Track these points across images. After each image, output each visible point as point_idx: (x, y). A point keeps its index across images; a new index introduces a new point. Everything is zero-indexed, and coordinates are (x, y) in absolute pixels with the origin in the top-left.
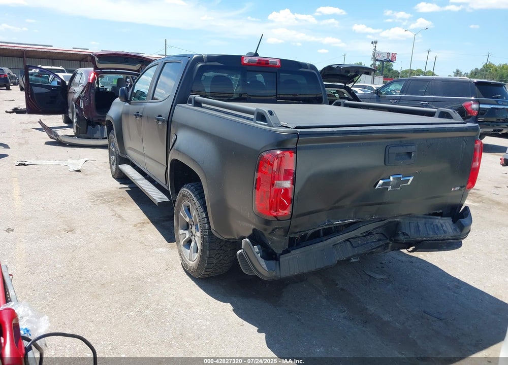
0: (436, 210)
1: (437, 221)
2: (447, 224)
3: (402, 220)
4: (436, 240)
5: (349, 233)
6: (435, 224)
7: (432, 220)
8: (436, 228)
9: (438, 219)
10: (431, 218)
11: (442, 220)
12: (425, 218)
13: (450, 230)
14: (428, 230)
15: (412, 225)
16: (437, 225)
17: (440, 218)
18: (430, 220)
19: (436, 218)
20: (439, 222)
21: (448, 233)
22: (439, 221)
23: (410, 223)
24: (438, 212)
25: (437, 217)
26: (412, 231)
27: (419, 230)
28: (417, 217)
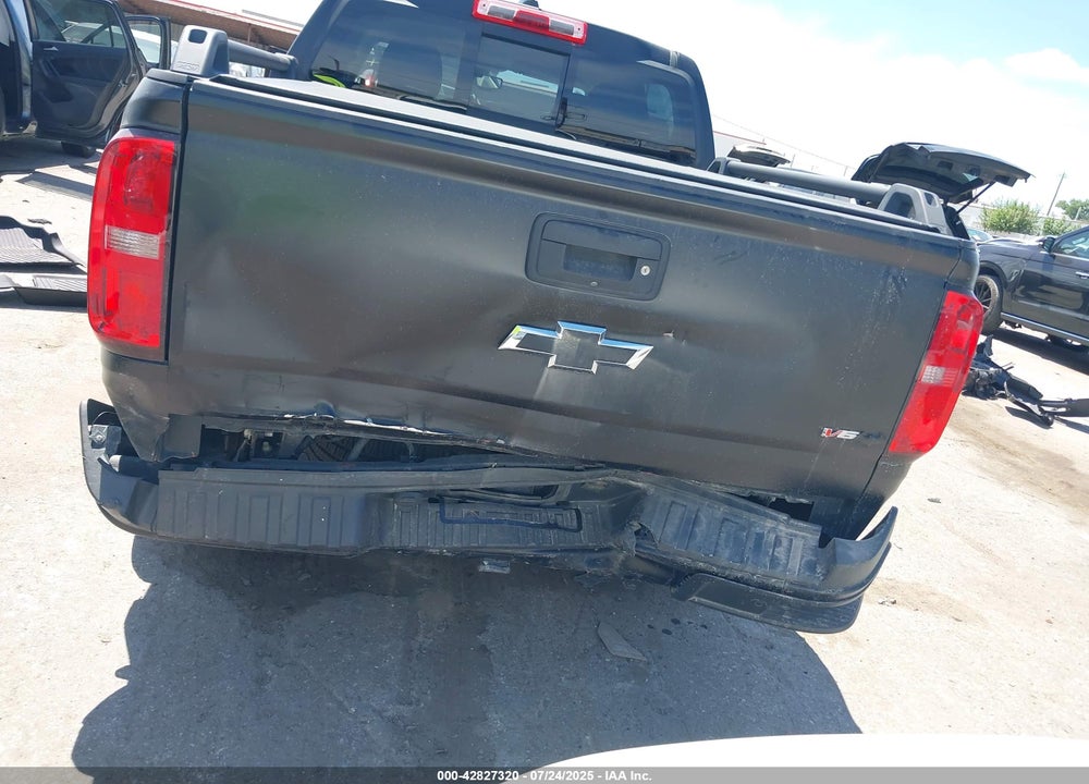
0: (787, 492)
1: (769, 524)
2: (798, 543)
3: (652, 490)
4: (737, 580)
6: (758, 530)
7: (753, 518)
8: (751, 544)
9: (775, 519)
10: (750, 510)
11: (788, 525)
12: (730, 503)
13: (796, 563)
14: (722, 542)
15: (677, 512)
16: (760, 537)
17: (784, 517)
18: (746, 514)
19: (767, 516)
20: (774, 530)
21: (780, 568)
22: (778, 527)
23: (673, 502)
24: (789, 499)
25: (774, 513)
26: (670, 530)
27: (692, 535)
28: (705, 494)
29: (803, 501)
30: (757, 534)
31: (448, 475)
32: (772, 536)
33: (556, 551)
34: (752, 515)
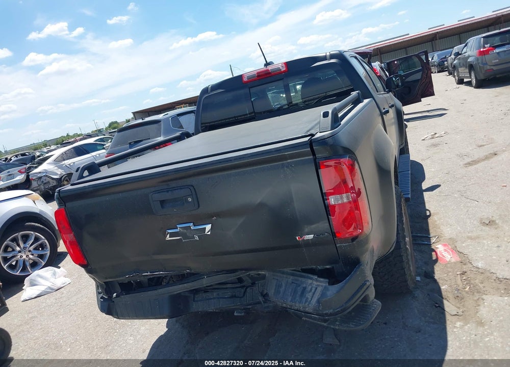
1: (310, 281)
2: (319, 289)
3: (267, 275)
5: (185, 285)
6: (304, 285)
8: (300, 293)
9: (312, 279)
11: (317, 281)
12: (293, 275)
16: (305, 288)
18: (300, 279)
20: (311, 284)
21: (309, 303)
22: (313, 282)
23: (273, 278)
28: (283, 273)
29: (328, 267)
30: (303, 287)
31: (190, 284)
32: (310, 287)
33: (250, 305)
34: (303, 279)
